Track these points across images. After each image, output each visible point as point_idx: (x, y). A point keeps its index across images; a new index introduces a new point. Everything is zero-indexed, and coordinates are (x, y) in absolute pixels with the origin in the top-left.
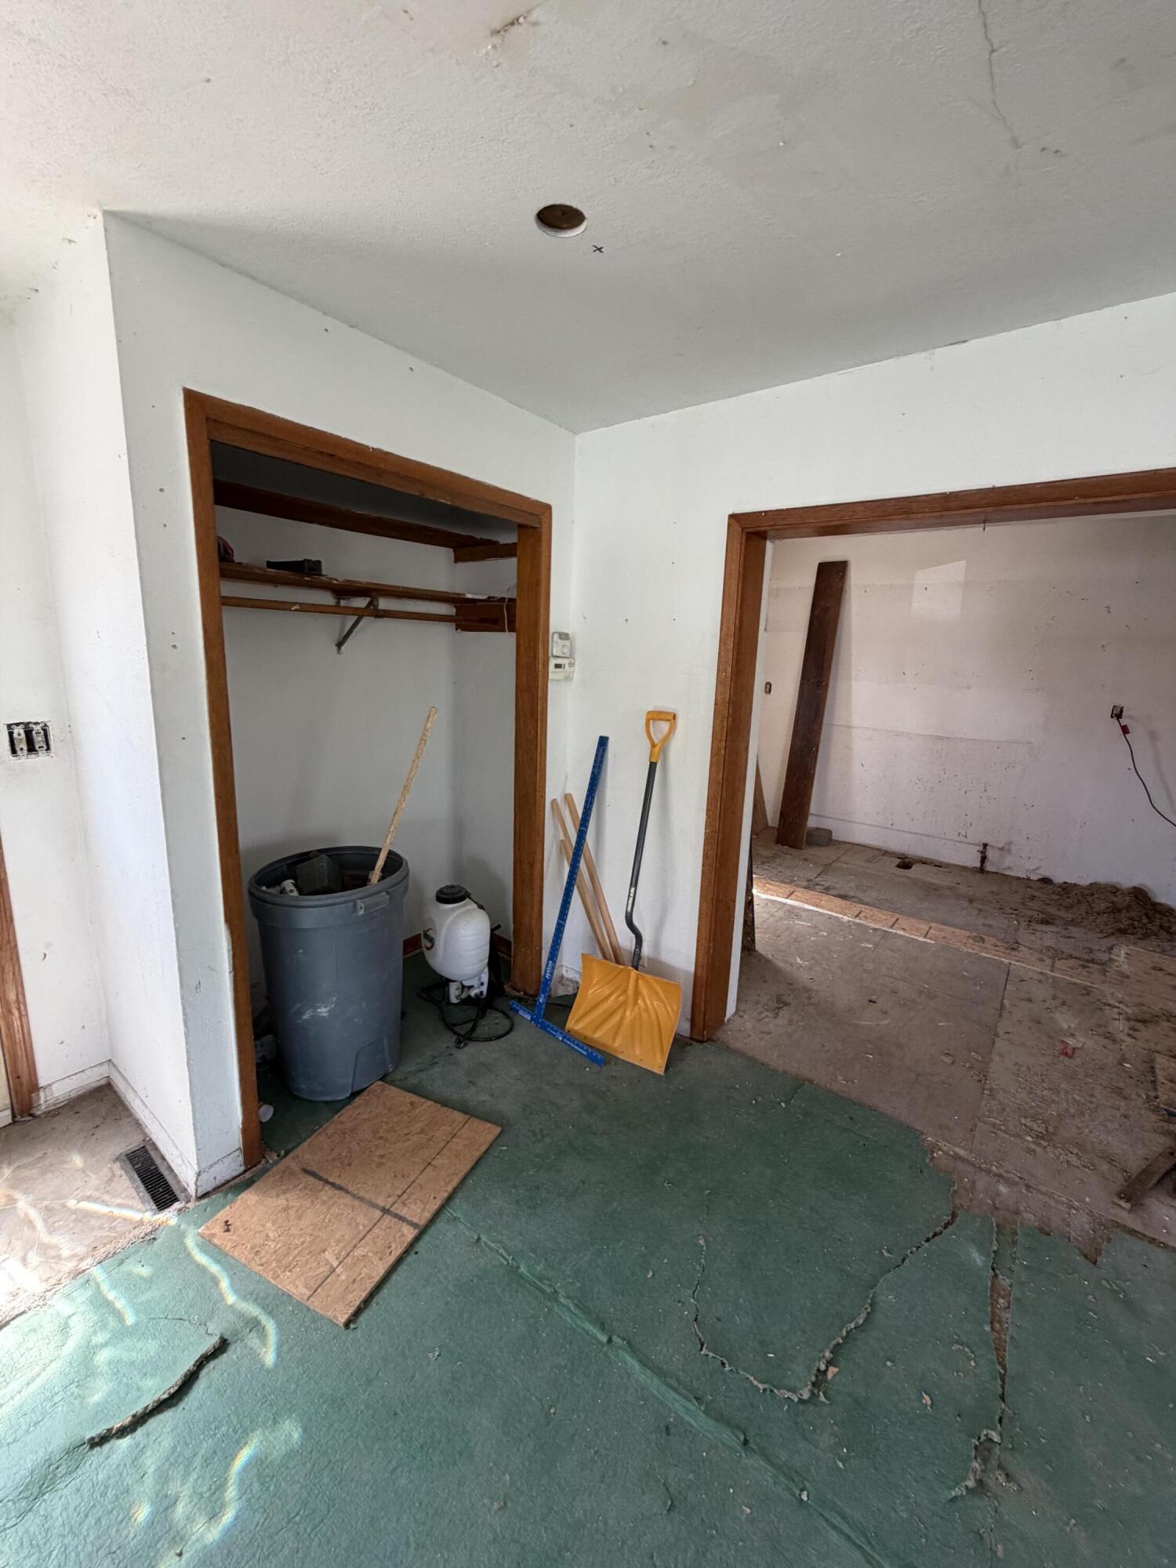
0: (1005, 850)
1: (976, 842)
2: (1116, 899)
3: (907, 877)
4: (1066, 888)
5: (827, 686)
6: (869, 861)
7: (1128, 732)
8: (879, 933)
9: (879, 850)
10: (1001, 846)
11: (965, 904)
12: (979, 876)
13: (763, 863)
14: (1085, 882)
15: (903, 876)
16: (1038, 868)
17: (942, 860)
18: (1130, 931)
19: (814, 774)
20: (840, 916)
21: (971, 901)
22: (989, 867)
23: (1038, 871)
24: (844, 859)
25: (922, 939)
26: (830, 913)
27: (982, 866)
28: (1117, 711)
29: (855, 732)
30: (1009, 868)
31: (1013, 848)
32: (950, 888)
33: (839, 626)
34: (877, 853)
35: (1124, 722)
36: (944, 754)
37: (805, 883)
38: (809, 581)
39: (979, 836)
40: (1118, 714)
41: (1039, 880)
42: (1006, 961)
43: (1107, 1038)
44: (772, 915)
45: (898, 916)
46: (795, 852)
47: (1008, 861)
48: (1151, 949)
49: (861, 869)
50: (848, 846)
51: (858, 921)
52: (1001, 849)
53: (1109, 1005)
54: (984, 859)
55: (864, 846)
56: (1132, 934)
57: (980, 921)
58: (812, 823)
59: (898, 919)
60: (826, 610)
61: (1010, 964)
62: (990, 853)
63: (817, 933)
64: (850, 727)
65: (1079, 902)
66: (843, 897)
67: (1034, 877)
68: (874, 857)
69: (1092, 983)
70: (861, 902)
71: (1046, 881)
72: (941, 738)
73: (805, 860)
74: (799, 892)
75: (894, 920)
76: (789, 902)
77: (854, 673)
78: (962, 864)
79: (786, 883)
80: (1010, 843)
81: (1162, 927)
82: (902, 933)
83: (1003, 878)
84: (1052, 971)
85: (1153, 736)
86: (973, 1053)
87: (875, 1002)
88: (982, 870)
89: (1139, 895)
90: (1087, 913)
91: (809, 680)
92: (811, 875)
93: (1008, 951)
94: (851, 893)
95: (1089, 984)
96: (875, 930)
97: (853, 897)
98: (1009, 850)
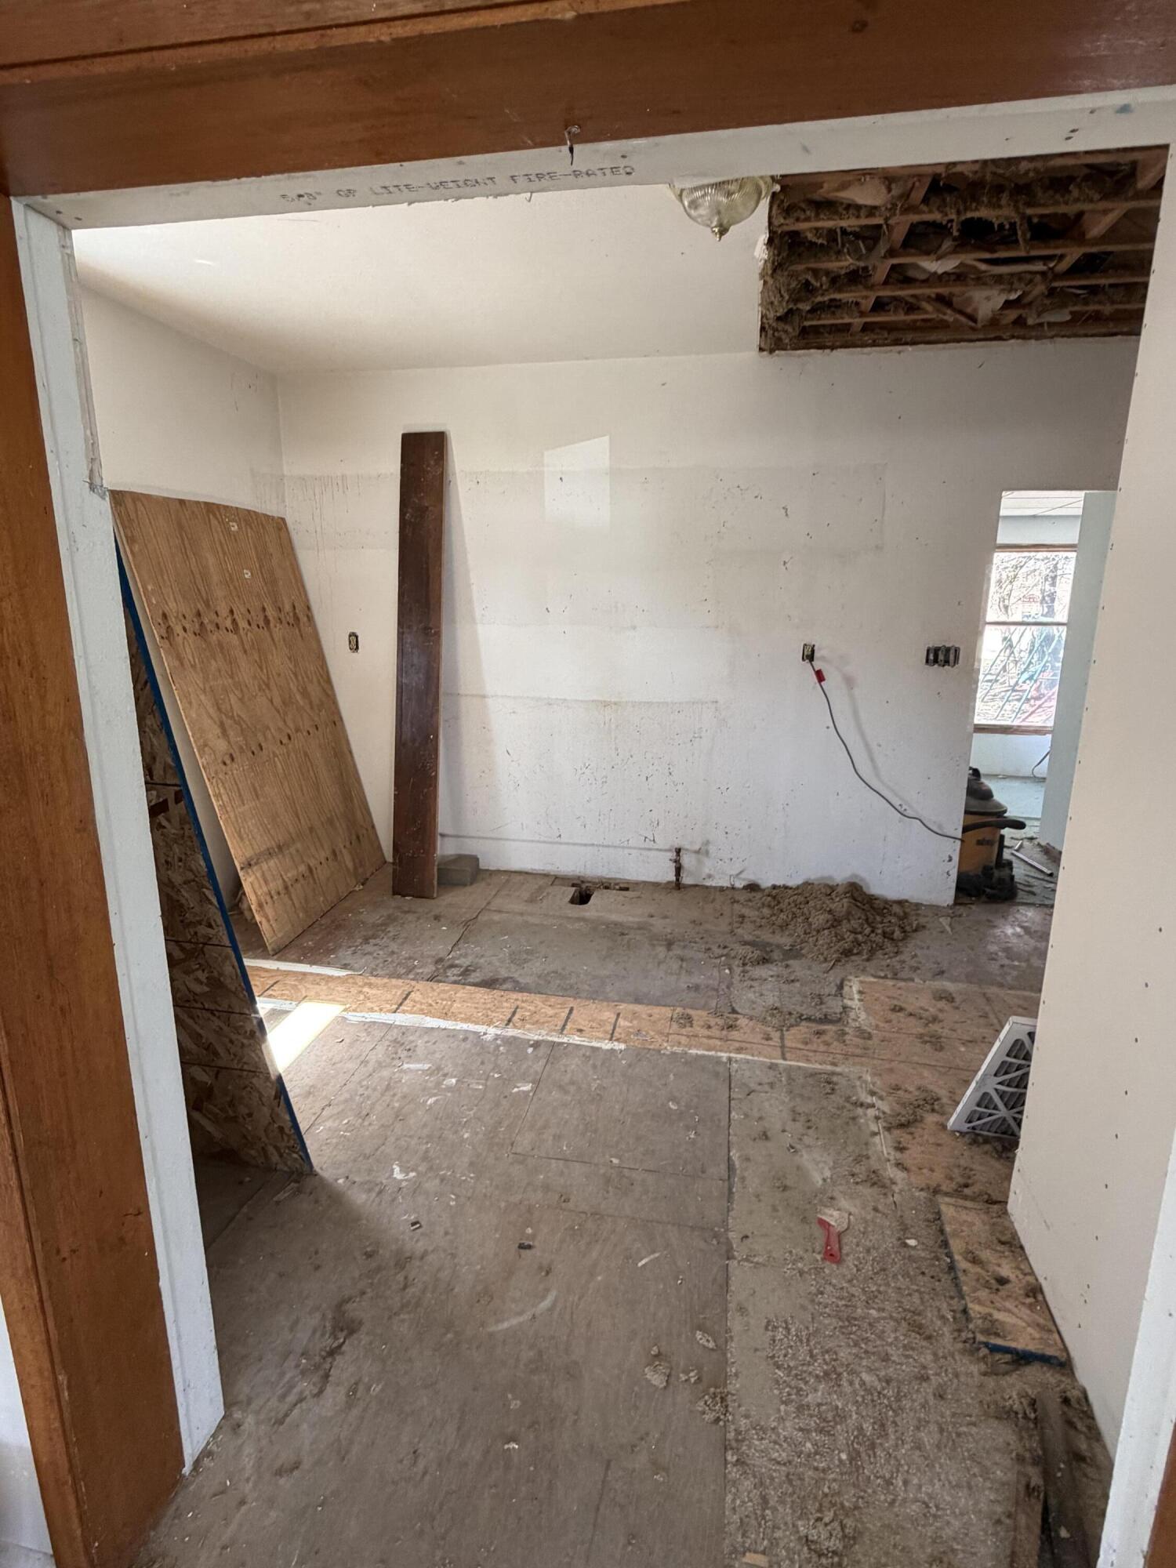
0: (701, 852)
1: (667, 847)
2: (832, 906)
3: (583, 919)
4: (777, 894)
5: (438, 634)
6: (531, 900)
7: (824, 680)
8: (542, 1051)
9: (546, 875)
10: (697, 847)
11: (661, 951)
12: (676, 894)
13: (366, 940)
14: (794, 882)
15: (579, 919)
16: (741, 872)
17: (628, 877)
18: (855, 951)
19: (436, 777)
20: (481, 1029)
21: (669, 945)
22: (686, 880)
23: (742, 876)
24: (497, 903)
25: (606, 1045)
26: (465, 1026)
27: (677, 880)
28: (808, 652)
29: (490, 701)
30: (710, 876)
31: (712, 849)
32: (641, 927)
33: (445, 538)
34: (541, 882)
35: (818, 665)
36: (613, 726)
37: (429, 969)
38: (390, 465)
39: (667, 839)
40: (809, 656)
41: (745, 888)
42: (724, 1055)
43: (874, 1184)
44: (365, 1063)
45: (571, 1003)
46: (421, 905)
47: (708, 866)
48: (882, 974)
49: (519, 919)
50: (504, 878)
51: (511, 1032)
52: (698, 852)
53: (862, 1105)
54: (678, 870)
55: (527, 873)
56: (857, 954)
57: (684, 981)
58: (445, 848)
59: (571, 1010)
60: (422, 511)
61: (730, 1059)
62: (687, 860)
63: (438, 1084)
64: (484, 697)
65: (794, 916)
66: (490, 984)
67: (739, 884)
68: (540, 889)
69: (834, 1064)
70: (520, 988)
71: (753, 887)
72: (606, 704)
73: (437, 918)
74: (422, 992)
75: (567, 1011)
76: (401, 1019)
77: (478, 613)
78: (652, 879)
79: (399, 977)
80: (708, 843)
81: (884, 934)
82: (576, 1039)
83: (704, 891)
84: (784, 1059)
85: (849, 682)
86: (699, 1335)
87: (529, 1247)
88: (678, 885)
89: (855, 891)
90: (805, 933)
91: (409, 627)
92: (440, 949)
93: (725, 1032)
94: (504, 973)
95: (829, 1068)
96: (536, 1045)
97: (505, 980)
98: (707, 853)
